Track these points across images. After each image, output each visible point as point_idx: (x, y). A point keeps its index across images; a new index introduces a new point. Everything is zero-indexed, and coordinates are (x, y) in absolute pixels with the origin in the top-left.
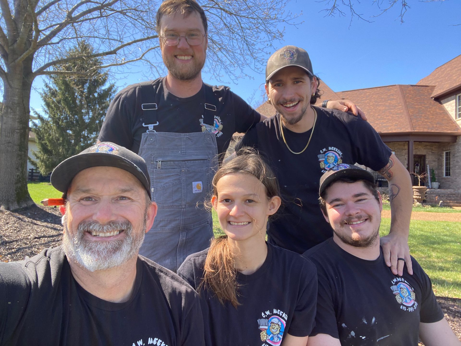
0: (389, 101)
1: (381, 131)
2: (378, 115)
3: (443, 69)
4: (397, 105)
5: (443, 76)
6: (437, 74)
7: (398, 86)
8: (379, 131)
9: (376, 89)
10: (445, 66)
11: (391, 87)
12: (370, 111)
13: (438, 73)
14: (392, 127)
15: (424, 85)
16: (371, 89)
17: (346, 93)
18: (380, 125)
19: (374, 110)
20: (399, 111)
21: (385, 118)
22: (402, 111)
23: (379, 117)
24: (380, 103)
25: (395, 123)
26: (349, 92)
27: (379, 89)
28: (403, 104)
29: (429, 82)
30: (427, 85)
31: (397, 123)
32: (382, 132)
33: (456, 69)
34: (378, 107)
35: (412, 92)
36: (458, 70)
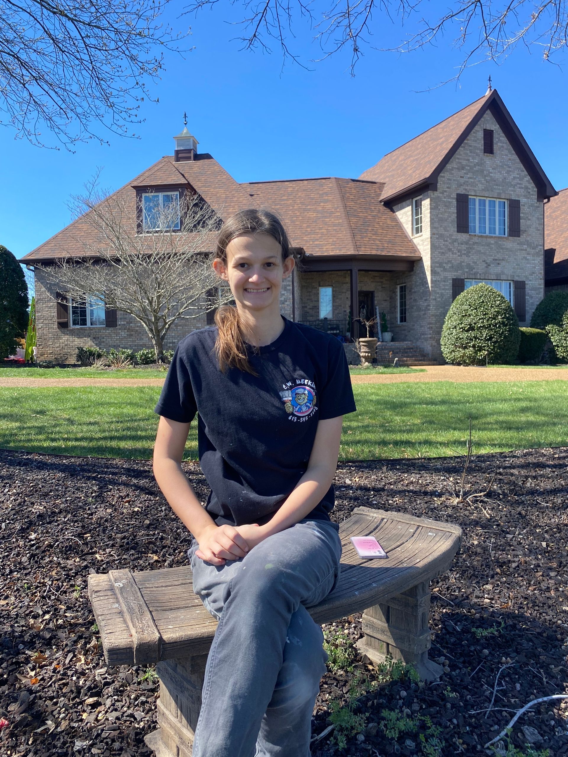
0: (322, 204)
1: (312, 253)
2: (308, 227)
3: (395, 157)
4: (333, 210)
5: (394, 167)
6: (387, 164)
7: (334, 180)
8: (310, 253)
9: (301, 182)
10: (397, 152)
11: (324, 181)
12: (295, 219)
13: (388, 162)
14: (328, 247)
15: (370, 180)
16: (294, 182)
17: (256, 185)
18: (311, 243)
19: (301, 218)
20: (337, 221)
21: (318, 231)
22: (341, 221)
23: (309, 229)
24: (309, 207)
25: (331, 240)
26: (261, 185)
27: (306, 182)
28: (343, 210)
29: (376, 176)
30: (373, 180)
31: (335, 240)
32: (314, 255)
33: (412, 159)
34: (306, 214)
35: (353, 191)
36: (414, 161)
